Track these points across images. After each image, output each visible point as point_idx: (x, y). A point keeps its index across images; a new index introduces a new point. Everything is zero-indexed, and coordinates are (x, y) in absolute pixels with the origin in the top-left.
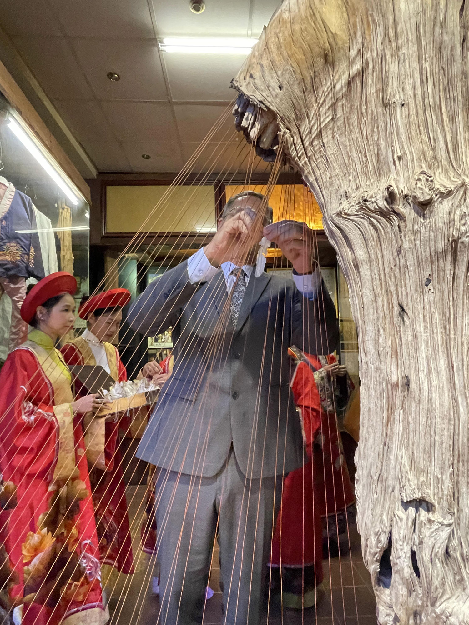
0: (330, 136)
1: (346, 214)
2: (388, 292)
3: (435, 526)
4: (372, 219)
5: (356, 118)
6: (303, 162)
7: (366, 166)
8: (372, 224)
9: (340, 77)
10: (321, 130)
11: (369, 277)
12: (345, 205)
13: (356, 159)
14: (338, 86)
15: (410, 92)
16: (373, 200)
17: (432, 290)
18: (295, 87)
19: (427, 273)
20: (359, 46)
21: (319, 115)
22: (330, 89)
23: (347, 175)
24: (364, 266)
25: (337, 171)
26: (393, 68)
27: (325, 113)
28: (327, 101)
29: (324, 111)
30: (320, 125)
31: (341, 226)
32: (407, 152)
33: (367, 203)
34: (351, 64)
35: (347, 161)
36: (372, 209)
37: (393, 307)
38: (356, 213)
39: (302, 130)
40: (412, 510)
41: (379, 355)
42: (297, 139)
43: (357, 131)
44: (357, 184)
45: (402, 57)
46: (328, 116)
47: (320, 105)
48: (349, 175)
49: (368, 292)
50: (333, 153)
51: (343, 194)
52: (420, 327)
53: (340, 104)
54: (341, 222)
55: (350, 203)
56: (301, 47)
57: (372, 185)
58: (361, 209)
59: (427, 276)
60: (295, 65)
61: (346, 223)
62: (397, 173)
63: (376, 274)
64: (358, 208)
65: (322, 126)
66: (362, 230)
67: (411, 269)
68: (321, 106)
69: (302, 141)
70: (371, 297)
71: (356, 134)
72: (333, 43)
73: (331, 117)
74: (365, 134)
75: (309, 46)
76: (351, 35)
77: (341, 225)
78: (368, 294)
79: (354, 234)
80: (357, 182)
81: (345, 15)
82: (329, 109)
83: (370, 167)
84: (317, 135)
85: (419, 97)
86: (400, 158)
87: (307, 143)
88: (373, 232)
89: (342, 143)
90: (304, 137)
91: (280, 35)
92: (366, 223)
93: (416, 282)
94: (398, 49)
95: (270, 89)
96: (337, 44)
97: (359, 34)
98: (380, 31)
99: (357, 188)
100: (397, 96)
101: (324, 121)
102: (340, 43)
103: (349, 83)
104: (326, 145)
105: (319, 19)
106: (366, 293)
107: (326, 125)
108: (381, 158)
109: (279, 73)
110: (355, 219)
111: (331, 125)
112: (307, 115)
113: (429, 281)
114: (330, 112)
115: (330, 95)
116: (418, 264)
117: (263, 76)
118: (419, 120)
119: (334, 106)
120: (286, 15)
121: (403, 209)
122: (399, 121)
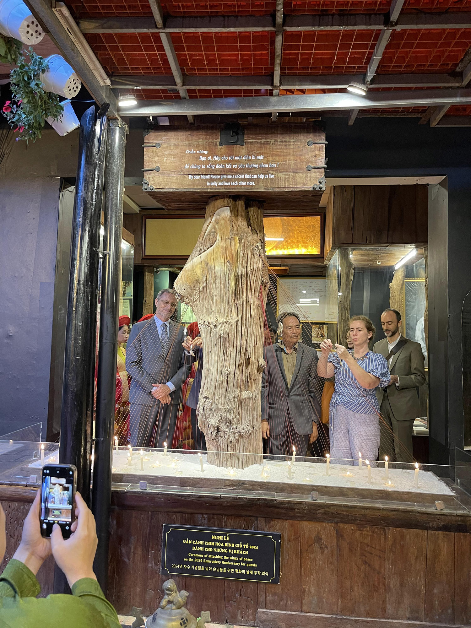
2: (209, 346)
5: (205, 297)
8: (206, 328)
9: (201, 286)
10: (196, 300)
13: (204, 309)
14: (200, 289)
15: (218, 292)
16: (206, 322)
17: (216, 347)
20: (205, 279)
21: (196, 296)
22: (198, 289)
25: (200, 311)
26: (214, 285)
28: (198, 292)
32: (215, 309)
34: (203, 283)
35: (202, 309)
36: (206, 324)
37: (209, 350)
38: (203, 324)
39: (191, 299)
40: (205, 399)
42: (190, 301)
43: (205, 301)
45: (216, 282)
48: (203, 313)
50: (199, 306)
51: (201, 318)
52: (213, 356)
53: (201, 293)
55: (202, 321)
56: (190, 279)
57: (207, 317)
59: (215, 343)
62: (212, 316)
65: (197, 298)
68: (196, 293)
72: (199, 278)
73: (199, 297)
74: (207, 302)
75: (192, 278)
80: (204, 315)
81: (202, 270)
83: (207, 312)
85: (219, 294)
86: (213, 311)
87: (193, 303)
88: (206, 330)
89: (202, 304)
90: (192, 301)
93: (213, 345)
94: (216, 280)
95: (182, 290)
98: (211, 275)
99: (204, 317)
100: (214, 293)
103: (203, 288)
104: (198, 304)
105: (195, 271)
108: (209, 310)
109: (184, 285)
110: (203, 326)
116: (214, 340)
117: (180, 285)
118: (219, 301)
119: (199, 294)
120: (187, 269)
121: (211, 326)
122: (214, 300)
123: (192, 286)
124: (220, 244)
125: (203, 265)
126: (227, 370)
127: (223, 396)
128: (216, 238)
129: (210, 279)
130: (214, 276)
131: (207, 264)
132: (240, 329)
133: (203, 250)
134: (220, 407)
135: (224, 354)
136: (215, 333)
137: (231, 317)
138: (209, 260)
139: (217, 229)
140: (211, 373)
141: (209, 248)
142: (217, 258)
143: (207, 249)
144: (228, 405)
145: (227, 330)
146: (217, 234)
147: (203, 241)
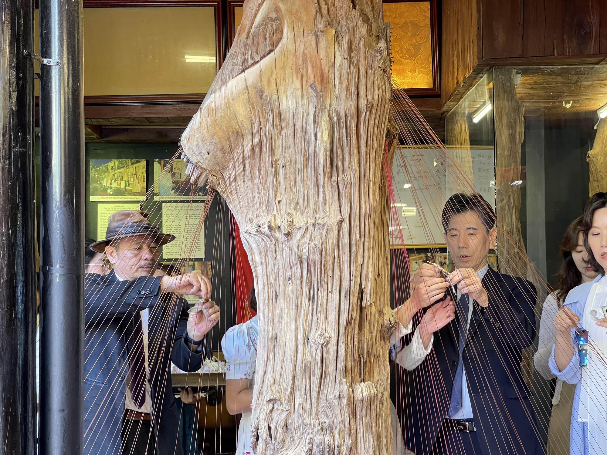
0: (242, 180)
1: (250, 233)
2: (271, 284)
3: (280, 412)
4: (263, 238)
5: (257, 170)
6: (226, 195)
8: (263, 241)
9: (247, 145)
10: (236, 176)
11: (261, 273)
12: (249, 227)
13: (257, 198)
14: (246, 151)
15: (288, 158)
16: (263, 227)
17: (291, 284)
18: (218, 152)
19: (289, 273)
21: (235, 167)
22: (241, 151)
24: (259, 267)
25: (247, 204)
26: (279, 142)
28: (240, 159)
29: (238, 165)
30: (235, 174)
31: (248, 239)
32: (284, 197)
33: (260, 228)
34: (253, 137)
35: (252, 198)
36: (263, 232)
37: (273, 293)
38: (255, 233)
39: (224, 175)
40: (271, 405)
41: (265, 321)
42: (222, 182)
43: (258, 179)
44: (256, 214)
45: (284, 135)
46: (240, 169)
48: (253, 208)
49: (261, 283)
50: (244, 192)
51: (248, 220)
52: (284, 306)
53: (247, 161)
54: (247, 237)
55: (252, 227)
56: (221, 128)
57: (264, 217)
59: (289, 276)
60: (217, 139)
61: (250, 238)
62: (277, 211)
64: (256, 230)
65: (237, 174)
66: (258, 244)
67: (281, 270)
68: (236, 161)
69: (225, 182)
70: (262, 286)
71: (257, 181)
72: (241, 126)
73: (242, 169)
75: (226, 128)
76: (252, 120)
79: (254, 246)
80: (257, 212)
81: (248, 109)
83: (264, 205)
84: (234, 180)
85: (293, 162)
86: (279, 202)
87: (228, 185)
88: (264, 246)
89: (249, 186)
90: (226, 180)
92: (260, 240)
93: (284, 279)
94: (282, 129)
95: (202, 155)
96: (243, 127)
97: (257, 120)
98: (270, 119)
99: (257, 217)
100: (280, 161)
101: (238, 171)
103: (252, 149)
104: (240, 186)
105: (232, 111)
107: (239, 174)
108: (270, 200)
109: (208, 144)
110: (255, 237)
111: (243, 173)
112: (227, 167)
113: (289, 278)
114: (242, 165)
115: (242, 155)
116: (284, 268)
117: (197, 145)
118: (292, 177)
119: (244, 162)
120: (213, 105)
121: (278, 235)
122: (281, 176)
123: (227, 145)
124: (291, 47)
125: (252, 94)
126: (321, 335)
127: (314, 395)
128: (282, 32)
129: (269, 127)
130: (277, 120)
131: (260, 93)
132: (346, 239)
133: (250, 61)
134: (307, 421)
135: (312, 298)
136: (287, 251)
137: (325, 212)
138: (265, 83)
139: (284, 12)
140: (282, 344)
141: (264, 56)
142: (285, 79)
143: (261, 59)
144: (327, 416)
145: (318, 242)
146: (282, 24)
147: (249, 42)
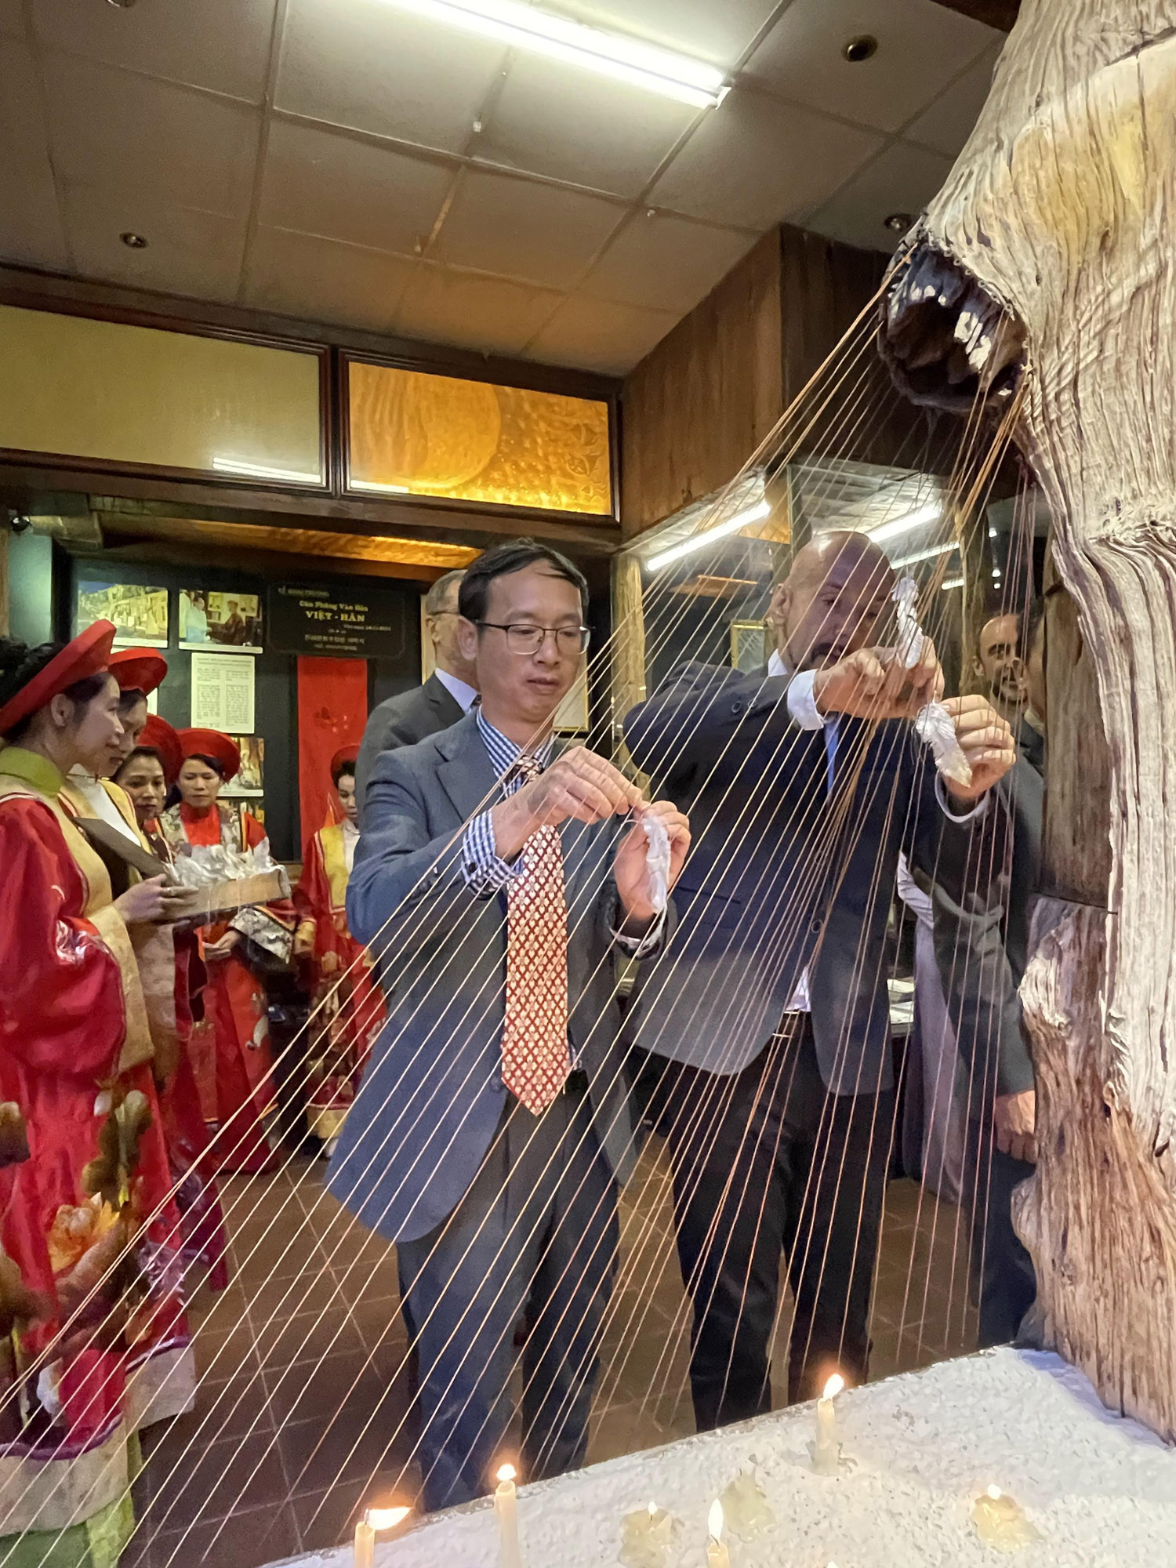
0: (1090, 390)
1: (1117, 542)
4: (1161, 558)
5: (1134, 364)
6: (1039, 430)
7: (1149, 458)
8: (1159, 566)
9: (1120, 281)
10: (1078, 372)
12: (1114, 527)
13: (1131, 443)
14: (1115, 298)
16: (1168, 524)
18: (1056, 283)
20: (1156, 232)
21: (1079, 345)
22: (1100, 299)
23: (1115, 468)
24: (1144, 642)
25: (1099, 459)
27: (1089, 343)
28: (1093, 322)
29: (1086, 339)
30: (1078, 364)
31: (1104, 563)
33: (1158, 528)
35: (1115, 443)
36: (1165, 540)
38: (1135, 543)
39: (1045, 367)
42: (1038, 383)
43: (1135, 391)
44: (1133, 490)
46: (1091, 351)
47: (1080, 326)
48: (1119, 470)
50: (1092, 423)
51: (1112, 503)
53: (1112, 332)
54: (1102, 554)
55: (1123, 524)
56: (1074, 208)
57: (1162, 497)
58: (1146, 537)
60: (1061, 239)
61: (1113, 558)
63: (1165, 656)
64: (1138, 535)
65: (1082, 366)
66: (1141, 575)
68: (1084, 327)
69: (1043, 389)
71: (1132, 394)
72: (1121, 216)
73: (1095, 354)
74: (1148, 398)
75: (1087, 209)
76: (1145, 207)
77: (1104, 561)
78: (1149, 692)
79: (1126, 584)
80: (1134, 484)
81: (1142, 168)
82: (1094, 337)
83: (1157, 463)
84: (1070, 383)
87: (1051, 395)
88: (1161, 582)
89: (1108, 406)
90: (1047, 381)
91: (1042, 174)
92: (1150, 564)
96: (1125, 219)
97: (1158, 210)
99: (1135, 497)
101: (1086, 356)
102: (1131, 217)
103: (1133, 297)
104: (1081, 405)
105: (1106, 163)
106: (1145, 690)
107: (1087, 367)
110: (1132, 553)
111: (1095, 368)
112: (1058, 339)
114: (1096, 342)
115: (1100, 312)
117: (1009, 249)
119: (1103, 332)
120: (1048, 136)
125: (1154, 125)
